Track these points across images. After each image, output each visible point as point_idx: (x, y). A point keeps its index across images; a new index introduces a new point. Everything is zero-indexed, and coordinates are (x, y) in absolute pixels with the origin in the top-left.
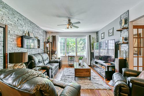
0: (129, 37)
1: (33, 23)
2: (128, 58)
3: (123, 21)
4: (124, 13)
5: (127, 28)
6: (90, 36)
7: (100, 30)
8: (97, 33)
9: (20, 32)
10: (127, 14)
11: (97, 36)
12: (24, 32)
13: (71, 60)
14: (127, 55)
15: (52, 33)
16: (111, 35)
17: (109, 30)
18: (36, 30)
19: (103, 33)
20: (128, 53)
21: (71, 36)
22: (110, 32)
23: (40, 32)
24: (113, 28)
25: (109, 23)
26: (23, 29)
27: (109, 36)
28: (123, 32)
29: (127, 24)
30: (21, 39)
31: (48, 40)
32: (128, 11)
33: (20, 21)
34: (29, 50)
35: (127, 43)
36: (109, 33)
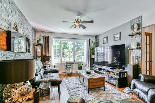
0: (141, 42)
1: (21, 13)
2: (141, 63)
3: (136, 26)
4: (136, 18)
5: (140, 34)
6: (89, 39)
7: (101, 34)
8: (96, 37)
9: (5, 23)
10: (140, 19)
11: (96, 40)
12: (10, 24)
13: (69, 68)
14: (140, 60)
15: (43, 32)
16: (117, 39)
17: (114, 35)
18: (25, 26)
19: (106, 37)
20: (140, 59)
21: (68, 38)
22: (117, 37)
23: (29, 28)
24: (121, 32)
25: (115, 27)
26: (9, 19)
27: (114, 41)
28: (134, 37)
29: (140, 29)
30: (6, 35)
31: (38, 41)
32: (141, 16)
33: (5, 4)
34: (17, 55)
35: (140, 48)
36: (114, 37)
